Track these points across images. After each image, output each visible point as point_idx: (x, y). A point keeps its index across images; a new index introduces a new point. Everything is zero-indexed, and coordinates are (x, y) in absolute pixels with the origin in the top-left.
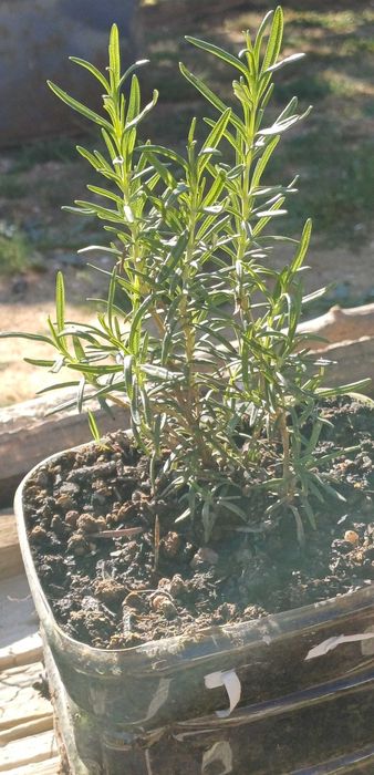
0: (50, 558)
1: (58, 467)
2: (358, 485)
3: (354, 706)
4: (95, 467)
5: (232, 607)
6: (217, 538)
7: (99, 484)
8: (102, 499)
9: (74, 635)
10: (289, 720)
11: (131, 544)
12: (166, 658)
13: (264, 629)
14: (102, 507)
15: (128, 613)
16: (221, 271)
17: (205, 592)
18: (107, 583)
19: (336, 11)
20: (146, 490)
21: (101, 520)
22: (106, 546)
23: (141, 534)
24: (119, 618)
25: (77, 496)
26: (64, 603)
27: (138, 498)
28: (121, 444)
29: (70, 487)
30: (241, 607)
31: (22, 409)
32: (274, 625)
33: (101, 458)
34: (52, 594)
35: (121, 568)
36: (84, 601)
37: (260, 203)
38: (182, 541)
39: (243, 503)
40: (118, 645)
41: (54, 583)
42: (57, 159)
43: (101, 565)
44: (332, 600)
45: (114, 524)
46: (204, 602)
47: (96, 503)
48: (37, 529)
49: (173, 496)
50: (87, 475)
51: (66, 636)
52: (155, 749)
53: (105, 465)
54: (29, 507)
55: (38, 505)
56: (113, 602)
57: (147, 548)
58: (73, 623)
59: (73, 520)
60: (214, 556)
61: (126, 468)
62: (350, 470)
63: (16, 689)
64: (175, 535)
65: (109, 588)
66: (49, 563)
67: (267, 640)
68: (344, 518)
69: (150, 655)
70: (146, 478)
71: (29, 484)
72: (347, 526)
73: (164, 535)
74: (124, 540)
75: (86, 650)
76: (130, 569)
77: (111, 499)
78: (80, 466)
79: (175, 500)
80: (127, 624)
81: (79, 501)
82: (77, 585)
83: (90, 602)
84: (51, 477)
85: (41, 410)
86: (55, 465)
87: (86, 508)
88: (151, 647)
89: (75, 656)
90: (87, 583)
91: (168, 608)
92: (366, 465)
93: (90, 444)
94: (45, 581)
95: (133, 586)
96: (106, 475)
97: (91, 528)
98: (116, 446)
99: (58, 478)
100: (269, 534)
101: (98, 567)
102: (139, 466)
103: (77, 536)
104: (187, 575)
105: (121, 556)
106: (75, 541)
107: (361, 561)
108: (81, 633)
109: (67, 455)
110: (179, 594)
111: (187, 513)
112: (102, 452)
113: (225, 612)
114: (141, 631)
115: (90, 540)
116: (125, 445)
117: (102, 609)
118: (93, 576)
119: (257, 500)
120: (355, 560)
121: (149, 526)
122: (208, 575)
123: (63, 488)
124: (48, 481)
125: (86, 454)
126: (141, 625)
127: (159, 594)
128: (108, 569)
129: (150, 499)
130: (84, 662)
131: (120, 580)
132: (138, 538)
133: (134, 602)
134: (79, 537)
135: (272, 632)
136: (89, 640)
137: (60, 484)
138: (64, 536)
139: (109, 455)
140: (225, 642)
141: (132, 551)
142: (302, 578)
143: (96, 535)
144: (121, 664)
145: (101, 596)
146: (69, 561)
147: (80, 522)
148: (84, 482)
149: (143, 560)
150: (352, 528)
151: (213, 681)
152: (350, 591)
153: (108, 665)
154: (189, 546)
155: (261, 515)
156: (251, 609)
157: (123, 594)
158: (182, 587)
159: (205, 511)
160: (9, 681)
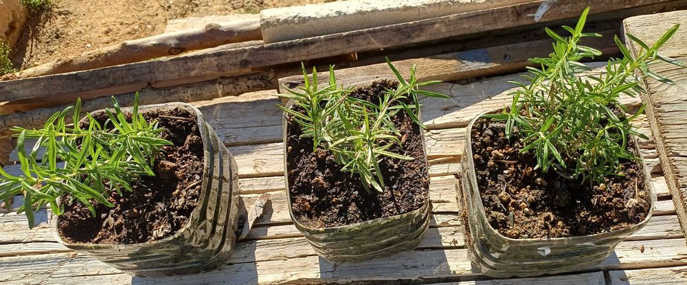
0: (481, 172)
1: (485, 120)
7: (502, 134)
8: (502, 141)
11: (512, 169)
14: (501, 145)
22: (502, 167)
23: (517, 164)
25: (491, 137)
29: (490, 132)
34: (481, 191)
35: (507, 179)
41: (482, 185)
47: (499, 142)
48: (477, 156)
50: (497, 128)
55: (477, 141)
57: (519, 172)
59: (490, 152)
60: (545, 183)
64: (531, 169)
65: (505, 198)
74: (509, 165)
77: (505, 142)
80: (512, 218)
81: (492, 139)
82: (490, 187)
84: (482, 124)
87: (495, 143)
95: (512, 190)
97: (497, 158)
99: (485, 127)
101: (498, 178)
105: (508, 174)
106: (491, 165)
118: (496, 183)
122: (542, 192)
123: (487, 132)
124: (480, 127)
126: (516, 218)
127: (523, 202)
132: (515, 165)
134: (493, 163)
137: (486, 130)
138: (487, 159)
141: (512, 172)
143: (498, 161)
145: (501, 200)
147: (493, 154)
148: (495, 131)
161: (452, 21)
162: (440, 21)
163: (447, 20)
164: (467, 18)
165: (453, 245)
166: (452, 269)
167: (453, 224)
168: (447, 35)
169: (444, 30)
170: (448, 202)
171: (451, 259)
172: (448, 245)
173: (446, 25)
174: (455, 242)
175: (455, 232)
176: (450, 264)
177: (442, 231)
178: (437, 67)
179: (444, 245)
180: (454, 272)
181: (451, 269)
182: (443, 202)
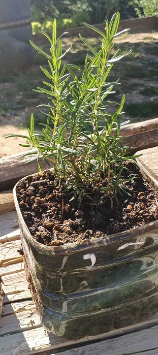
0: (27, 212)
1: (27, 181)
2: (131, 189)
3: (131, 265)
4: (40, 181)
5: (91, 232)
6: (82, 207)
7: (41, 187)
8: (42, 192)
9: (38, 240)
10: (110, 269)
11: (54, 208)
12: (70, 249)
13: (105, 240)
14: (42, 196)
15: (55, 232)
16: (89, 114)
17: (80, 225)
18: (47, 222)
19: (91, 38)
20: (58, 190)
21: (42, 199)
22: (45, 209)
23: (57, 205)
24: (52, 234)
25: (34, 191)
26: (33, 228)
27: (55, 192)
28: (48, 174)
29: (32, 188)
30: (94, 232)
31: (6, 159)
32: (108, 239)
33: (41, 178)
34: (29, 225)
35: (51, 216)
36: (39, 228)
37: (104, 89)
38: (71, 207)
39: (92, 196)
40: (54, 245)
41: (29, 221)
42: (8, 82)
43: (44, 215)
44: (128, 231)
45: (47, 201)
46: (80, 229)
47: (41, 194)
48: (22, 202)
49: (67, 192)
50: (37, 184)
51: (35, 240)
52: (64, 278)
53: (43, 181)
54: (18, 194)
55: (21, 194)
56: (50, 228)
57: (59, 209)
58: (37, 236)
59: (33, 200)
60: (82, 213)
61: (51, 182)
62: (127, 184)
63: (9, 249)
64: (69, 205)
65: (48, 224)
66: (26, 214)
67: (106, 244)
68: (126, 201)
69: (65, 248)
70: (57, 185)
71: (17, 187)
72: (128, 204)
73: (65, 205)
74: (51, 207)
75: (42, 246)
76: (54, 217)
77: (45, 192)
78: (34, 181)
79: (68, 194)
80: (55, 236)
81: (35, 193)
82: (36, 222)
83: (41, 228)
84: (25, 184)
85: (13, 160)
86: (26, 180)
87: (37, 195)
88: (65, 246)
89: (39, 247)
90: (40, 221)
91: (69, 231)
92: (132, 182)
93: (37, 173)
94: (26, 220)
95: (55, 222)
96: (43, 184)
97: (39, 202)
98: (46, 174)
99: (27, 185)
100: (101, 205)
101: (43, 216)
102: (55, 181)
103: (35, 205)
104: (74, 219)
105: (50, 212)
106: (34, 207)
107: (134, 216)
108: (40, 240)
109: (30, 177)
110: (72, 226)
111: (73, 198)
112: (42, 176)
113: (88, 233)
114: (60, 239)
115: (39, 206)
116: (49, 174)
117: (46, 231)
118: (41, 219)
119: (97, 194)
120: (132, 216)
121: (60, 202)
122: (81, 219)
123: (29, 188)
124: (24, 186)
125: (36, 177)
126: (60, 237)
127: (65, 226)
128: (47, 217)
129: (59, 193)
130: (42, 250)
131: (51, 221)
132: (55, 206)
133: (57, 229)
134: (36, 205)
135: (107, 241)
136: (43, 242)
137: (28, 187)
138: (31, 205)
139: (44, 177)
140: (91, 244)
141: (54, 211)
142: (114, 221)
143: (41, 205)
144: (55, 251)
145: (45, 227)
146: (33, 213)
147: (36, 200)
148: (36, 186)
149: (58, 214)
150: (130, 204)
151: (86, 257)
152: (134, 228)
153: (50, 252)
154: (73, 209)
155: (99, 199)
156: (98, 232)
157: (53, 226)
158: (73, 224)
159: (79, 198)
160: (6, 246)
161: (12, 168)
162: (3, 169)
163: (8, 168)
164: (22, 166)
165: (30, 326)
166: (31, 346)
167: (29, 308)
168: (10, 178)
169: (7, 175)
170: (23, 291)
171: (30, 339)
172: (26, 326)
173: (8, 171)
174: (32, 322)
175: (32, 314)
176: (28, 342)
177: (20, 316)
178: (4, 198)
179: (22, 327)
180: (33, 348)
181: (29, 347)
182: (19, 292)
